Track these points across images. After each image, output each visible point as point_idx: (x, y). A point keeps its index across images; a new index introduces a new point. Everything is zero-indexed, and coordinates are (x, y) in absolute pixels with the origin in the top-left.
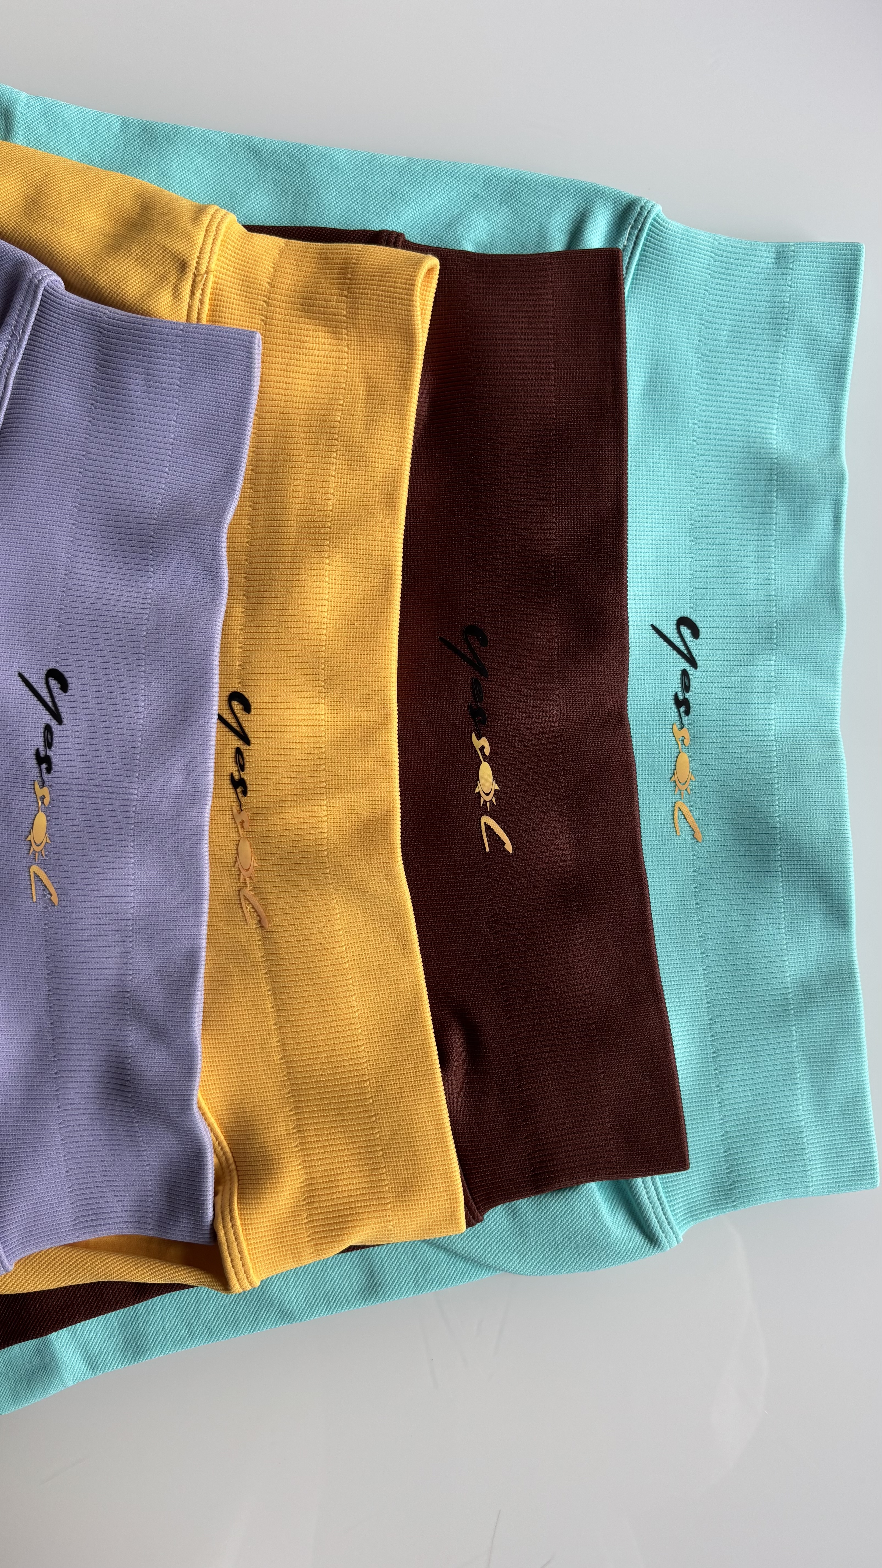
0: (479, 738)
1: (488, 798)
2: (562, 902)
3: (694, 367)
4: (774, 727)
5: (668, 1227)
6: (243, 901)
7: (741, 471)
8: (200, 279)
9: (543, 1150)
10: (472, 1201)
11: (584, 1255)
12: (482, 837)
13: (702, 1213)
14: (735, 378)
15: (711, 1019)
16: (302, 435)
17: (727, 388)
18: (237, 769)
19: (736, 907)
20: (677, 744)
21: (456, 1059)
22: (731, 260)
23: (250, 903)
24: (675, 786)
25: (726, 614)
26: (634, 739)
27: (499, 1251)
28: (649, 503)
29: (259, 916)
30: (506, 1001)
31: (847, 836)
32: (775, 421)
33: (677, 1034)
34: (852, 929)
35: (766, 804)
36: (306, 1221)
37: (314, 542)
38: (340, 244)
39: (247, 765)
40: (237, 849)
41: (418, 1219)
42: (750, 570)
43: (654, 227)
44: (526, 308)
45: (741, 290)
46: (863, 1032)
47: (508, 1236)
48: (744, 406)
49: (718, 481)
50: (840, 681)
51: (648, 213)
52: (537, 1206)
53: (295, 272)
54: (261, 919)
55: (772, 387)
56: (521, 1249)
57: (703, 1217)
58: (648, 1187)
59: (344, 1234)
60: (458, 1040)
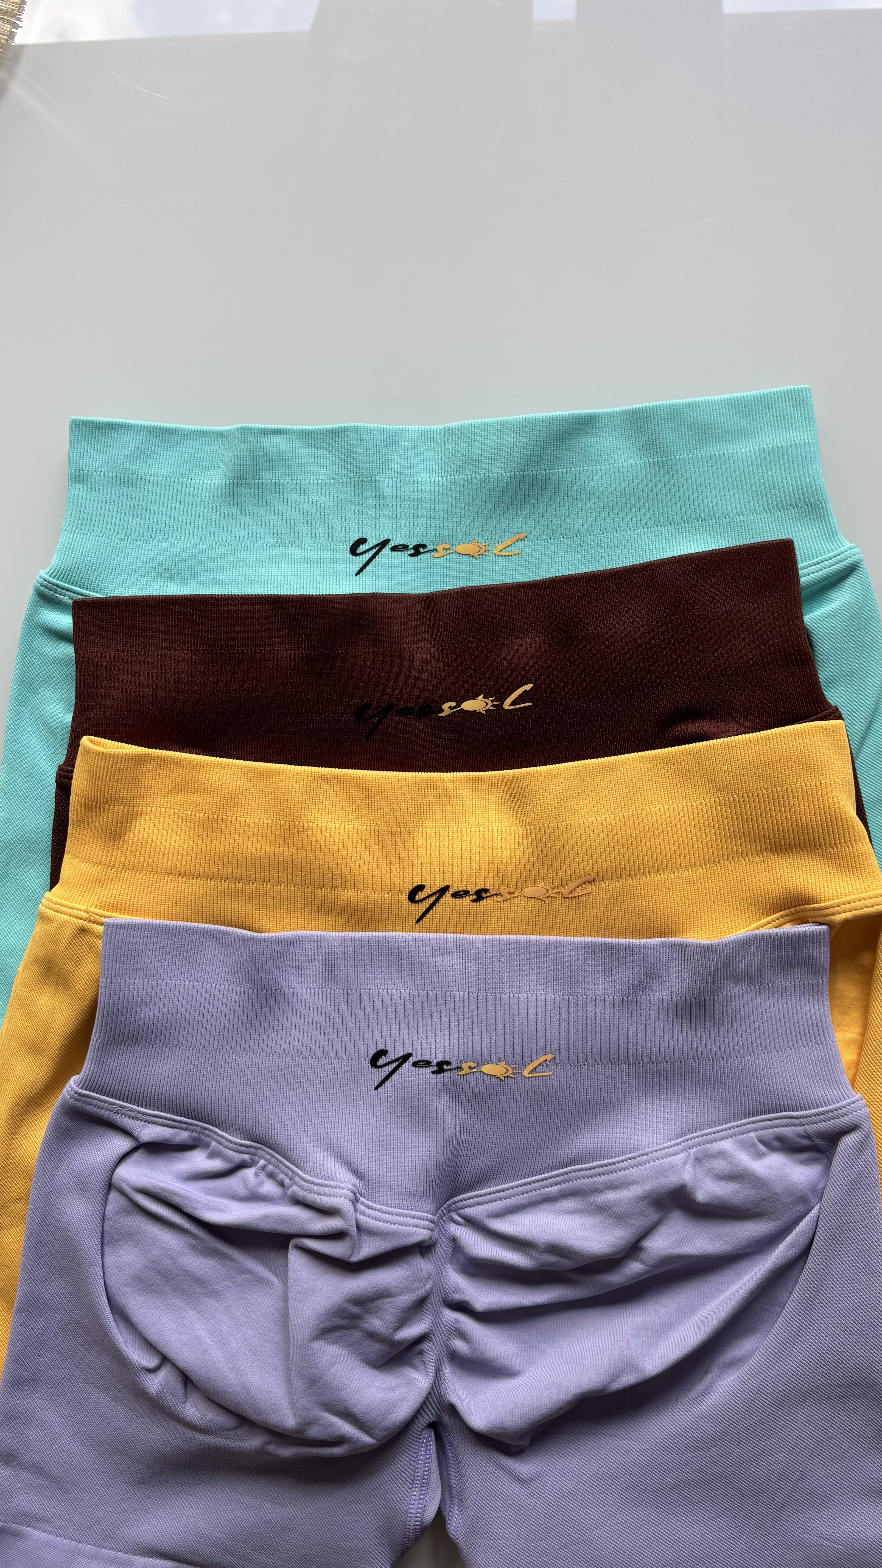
0: (443, 711)
1: (490, 704)
2: (572, 644)
3: (160, 544)
4: (437, 478)
5: (842, 556)
6: (573, 895)
7: (239, 507)
8: (93, 918)
9: (776, 658)
10: (819, 715)
11: (866, 624)
12: (520, 708)
13: (831, 528)
14: (169, 512)
15: (671, 524)
16: (214, 843)
17: (176, 519)
18: (468, 897)
19: (579, 505)
20: (449, 553)
21: (701, 727)
22: (81, 517)
23: (575, 889)
24: (482, 555)
25: (349, 518)
26: (445, 588)
27: (864, 693)
28: (263, 578)
29: (585, 883)
30: (653, 688)
31: (521, 419)
32: (201, 481)
33: (682, 551)
34: (596, 413)
35: (496, 483)
36: (835, 850)
37: (296, 834)
38: (70, 811)
39: (464, 888)
40: (531, 898)
41: (832, 759)
42: (315, 500)
43: (56, 576)
44: (116, 672)
45: (103, 510)
46: (681, 401)
47: (852, 686)
48: (190, 505)
49: (246, 525)
50: (401, 427)
51: (45, 581)
52: (826, 663)
53: (90, 846)
54: (587, 881)
55: (176, 484)
56: (862, 676)
57: (835, 527)
58: (808, 572)
59: (846, 818)
60: (686, 727)
